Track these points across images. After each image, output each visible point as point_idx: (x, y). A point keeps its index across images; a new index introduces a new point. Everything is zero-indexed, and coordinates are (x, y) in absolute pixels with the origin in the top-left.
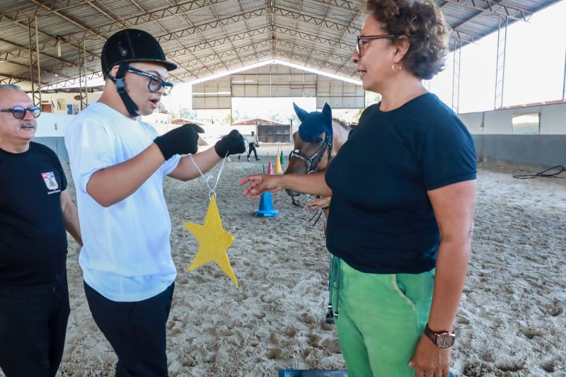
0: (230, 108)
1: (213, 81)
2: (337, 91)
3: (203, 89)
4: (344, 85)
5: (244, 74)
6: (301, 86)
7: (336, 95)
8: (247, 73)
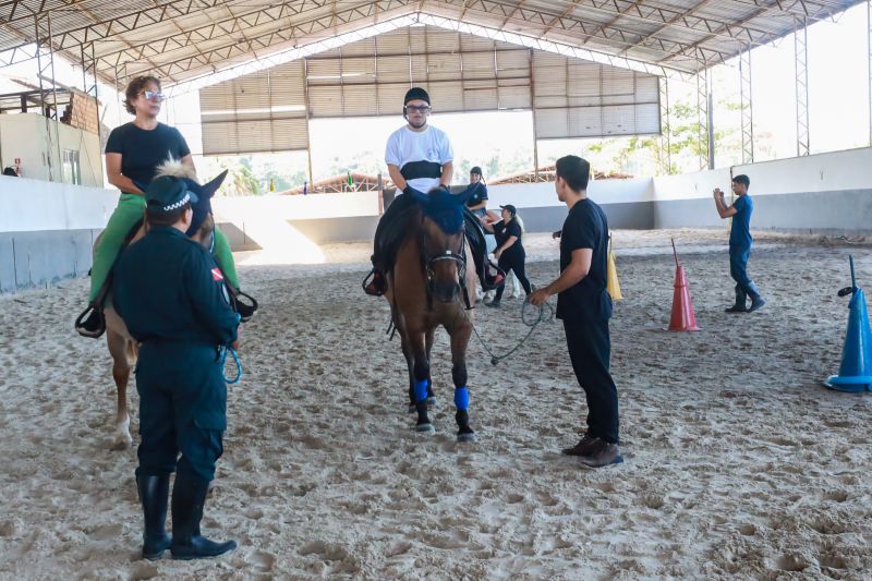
0: (307, 148)
1: (257, 77)
2: (587, 91)
3: (230, 100)
4: (603, 74)
5: (339, 56)
6: (492, 84)
7: (583, 101)
8: (346, 53)
